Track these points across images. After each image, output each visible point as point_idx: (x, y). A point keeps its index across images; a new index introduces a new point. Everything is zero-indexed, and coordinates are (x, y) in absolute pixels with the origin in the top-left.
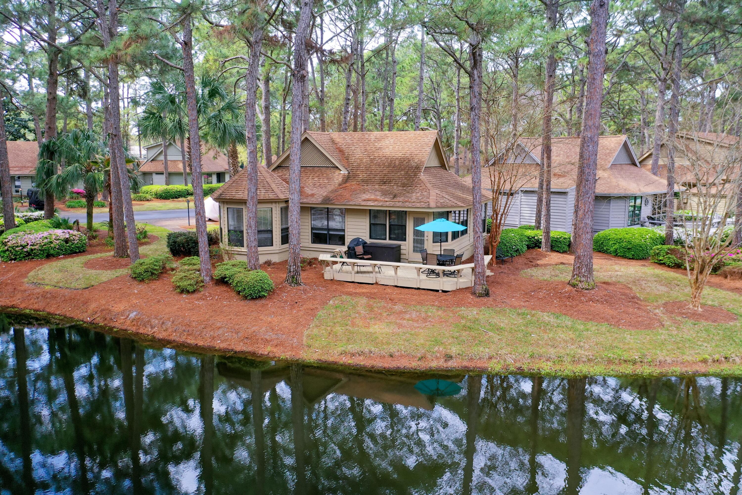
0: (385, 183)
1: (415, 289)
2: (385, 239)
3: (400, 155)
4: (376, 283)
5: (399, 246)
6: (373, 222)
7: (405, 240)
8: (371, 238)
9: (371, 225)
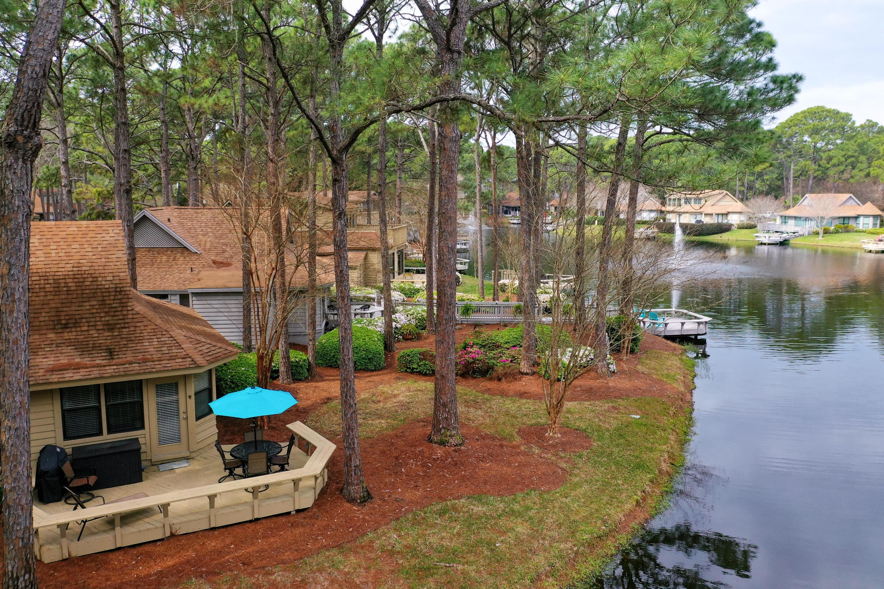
0: (66, 326)
1: (250, 521)
2: (100, 433)
3: (69, 267)
4: (172, 535)
5: (136, 440)
6: (67, 407)
7: (142, 427)
8: (66, 437)
9: (64, 412)
